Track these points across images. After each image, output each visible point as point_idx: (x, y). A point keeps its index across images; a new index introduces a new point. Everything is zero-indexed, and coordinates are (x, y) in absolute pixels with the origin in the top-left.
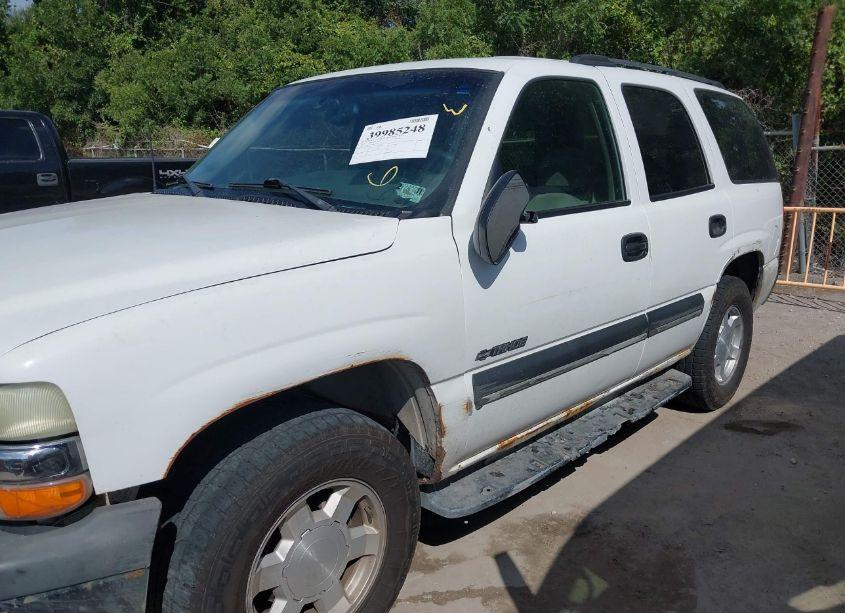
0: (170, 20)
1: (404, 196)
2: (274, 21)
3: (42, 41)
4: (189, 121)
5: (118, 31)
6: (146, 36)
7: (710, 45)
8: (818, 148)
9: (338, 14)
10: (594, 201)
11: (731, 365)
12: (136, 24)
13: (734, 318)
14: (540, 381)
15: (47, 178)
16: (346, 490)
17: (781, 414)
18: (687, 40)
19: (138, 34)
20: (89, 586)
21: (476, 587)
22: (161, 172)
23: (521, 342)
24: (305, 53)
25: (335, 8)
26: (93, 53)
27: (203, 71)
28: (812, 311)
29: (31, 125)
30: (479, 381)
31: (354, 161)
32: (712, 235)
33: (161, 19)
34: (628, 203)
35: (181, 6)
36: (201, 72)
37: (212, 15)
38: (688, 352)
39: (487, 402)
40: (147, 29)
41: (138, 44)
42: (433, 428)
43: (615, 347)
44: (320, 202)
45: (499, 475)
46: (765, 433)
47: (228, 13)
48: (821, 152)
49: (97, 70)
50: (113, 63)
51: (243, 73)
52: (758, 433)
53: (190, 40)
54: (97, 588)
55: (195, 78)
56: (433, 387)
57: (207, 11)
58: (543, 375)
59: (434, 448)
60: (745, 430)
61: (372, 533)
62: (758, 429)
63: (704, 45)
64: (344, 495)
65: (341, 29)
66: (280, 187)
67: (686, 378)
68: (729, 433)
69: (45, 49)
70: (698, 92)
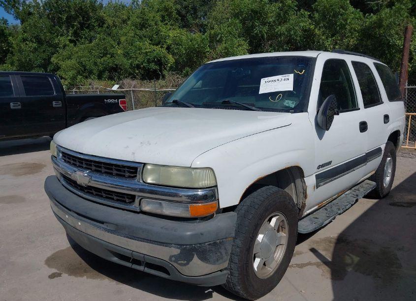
0: (87, 31)
1: (287, 105)
2: (138, 32)
3: (24, 40)
4: (100, 77)
5: (62, 35)
6: (75, 37)
7: (352, 42)
8: (407, 87)
9: (169, 27)
10: (341, 109)
11: (388, 179)
12: (71, 32)
13: (389, 159)
14: (336, 179)
15: (57, 103)
16: (278, 217)
17: (411, 199)
18: (341, 40)
19: (71, 36)
20: (218, 241)
21: (312, 262)
22: (105, 100)
23: (330, 163)
24: (157, 45)
25: (167, 24)
26: (51, 46)
27: (107, 54)
28: (410, 159)
29: (50, 79)
30: (318, 177)
31: (260, 92)
32: (385, 123)
33: (82, 29)
34: (359, 109)
35: (93, 23)
36: (105, 55)
37: (108, 28)
38: (374, 172)
39: (320, 186)
40: (76, 34)
41: (71, 41)
42: (301, 196)
43: (357, 167)
44: (254, 108)
45: (317, 218)
46: (407, 207)
47: (116, 27)
48: (408, 89)
49: (53, 54)
50: (61, 51)
51: (126, 55)
52: (404, 206)
53: (100, 39)
54: (220, 243)
55: (102, 57)
56: (305, 179)
57: (105, 25)
58: (336, 177)
59: (301, 204)
60: (398, 206)
61: (284, 235)
62: (404, 205)
63: (349, 41)
64: (277, 219)
65: (171, 34)
66: (230, 103)
67: (374, 183)
68: (393, 207)
69: (26, 44)
70: (375, 64)
